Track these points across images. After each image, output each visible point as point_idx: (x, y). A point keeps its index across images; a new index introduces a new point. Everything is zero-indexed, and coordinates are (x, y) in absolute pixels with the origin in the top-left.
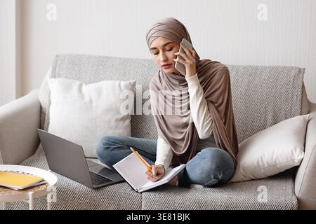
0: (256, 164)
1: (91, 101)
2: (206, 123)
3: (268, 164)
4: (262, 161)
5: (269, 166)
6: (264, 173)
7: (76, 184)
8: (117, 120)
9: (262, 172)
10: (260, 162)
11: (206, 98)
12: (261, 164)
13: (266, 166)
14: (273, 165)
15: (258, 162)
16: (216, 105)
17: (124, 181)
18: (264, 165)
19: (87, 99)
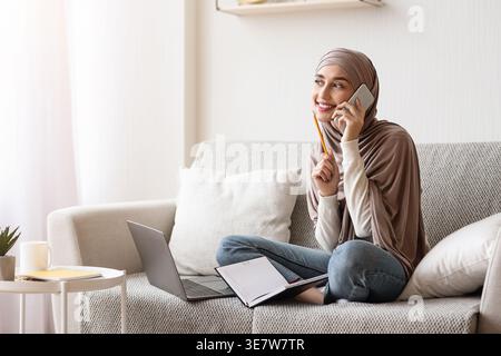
0: (435, 271)
1: (231, 197)
2: (363, 215)
3: (452, 270)
4: (444, 265)
5: (454, 273)
6: (449, 286)
7: (170, 296)
8: (264, 223)
9: (446, 283)
10: (441, 268)
11: (368, 176)
12: (442, 271)
13: (450, 273)
14: (460, 271)
15: (438, 269)
16: (382, 187)
17: (235, 295)
18: (447, 272)
19: (226, 193)
